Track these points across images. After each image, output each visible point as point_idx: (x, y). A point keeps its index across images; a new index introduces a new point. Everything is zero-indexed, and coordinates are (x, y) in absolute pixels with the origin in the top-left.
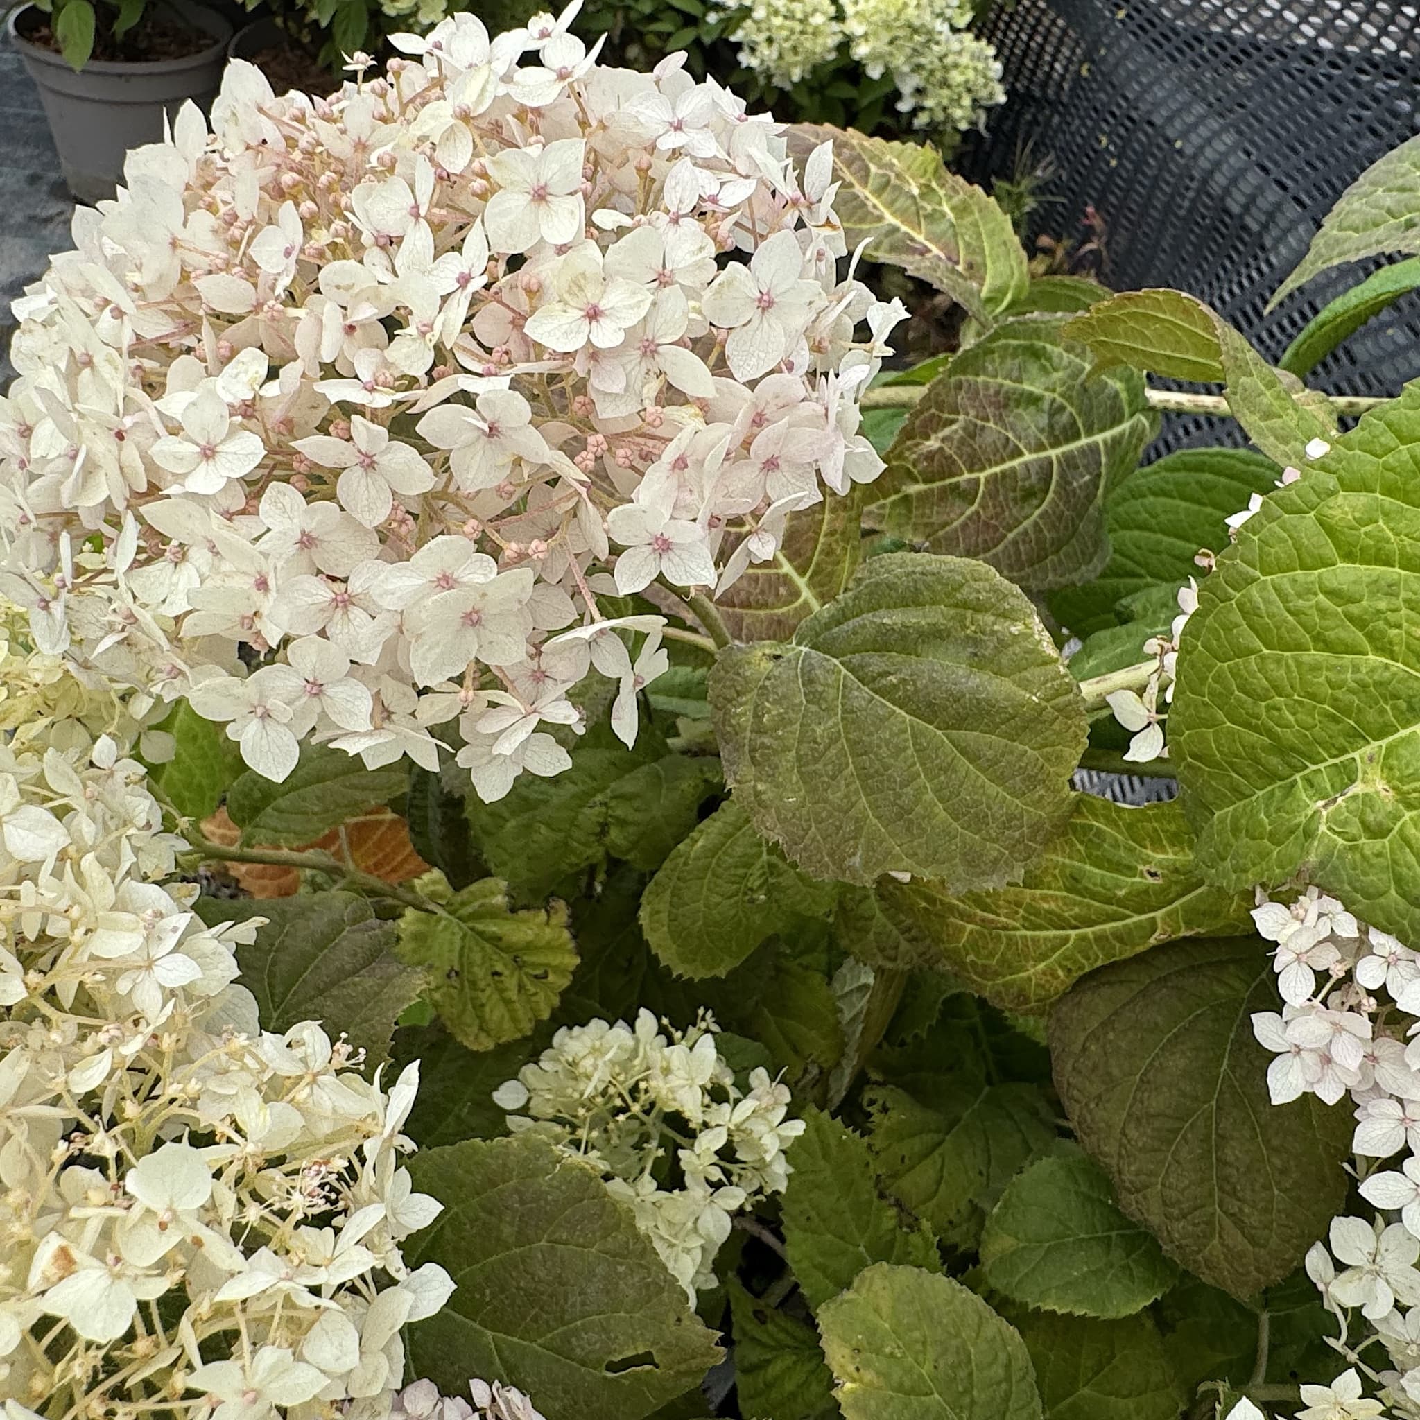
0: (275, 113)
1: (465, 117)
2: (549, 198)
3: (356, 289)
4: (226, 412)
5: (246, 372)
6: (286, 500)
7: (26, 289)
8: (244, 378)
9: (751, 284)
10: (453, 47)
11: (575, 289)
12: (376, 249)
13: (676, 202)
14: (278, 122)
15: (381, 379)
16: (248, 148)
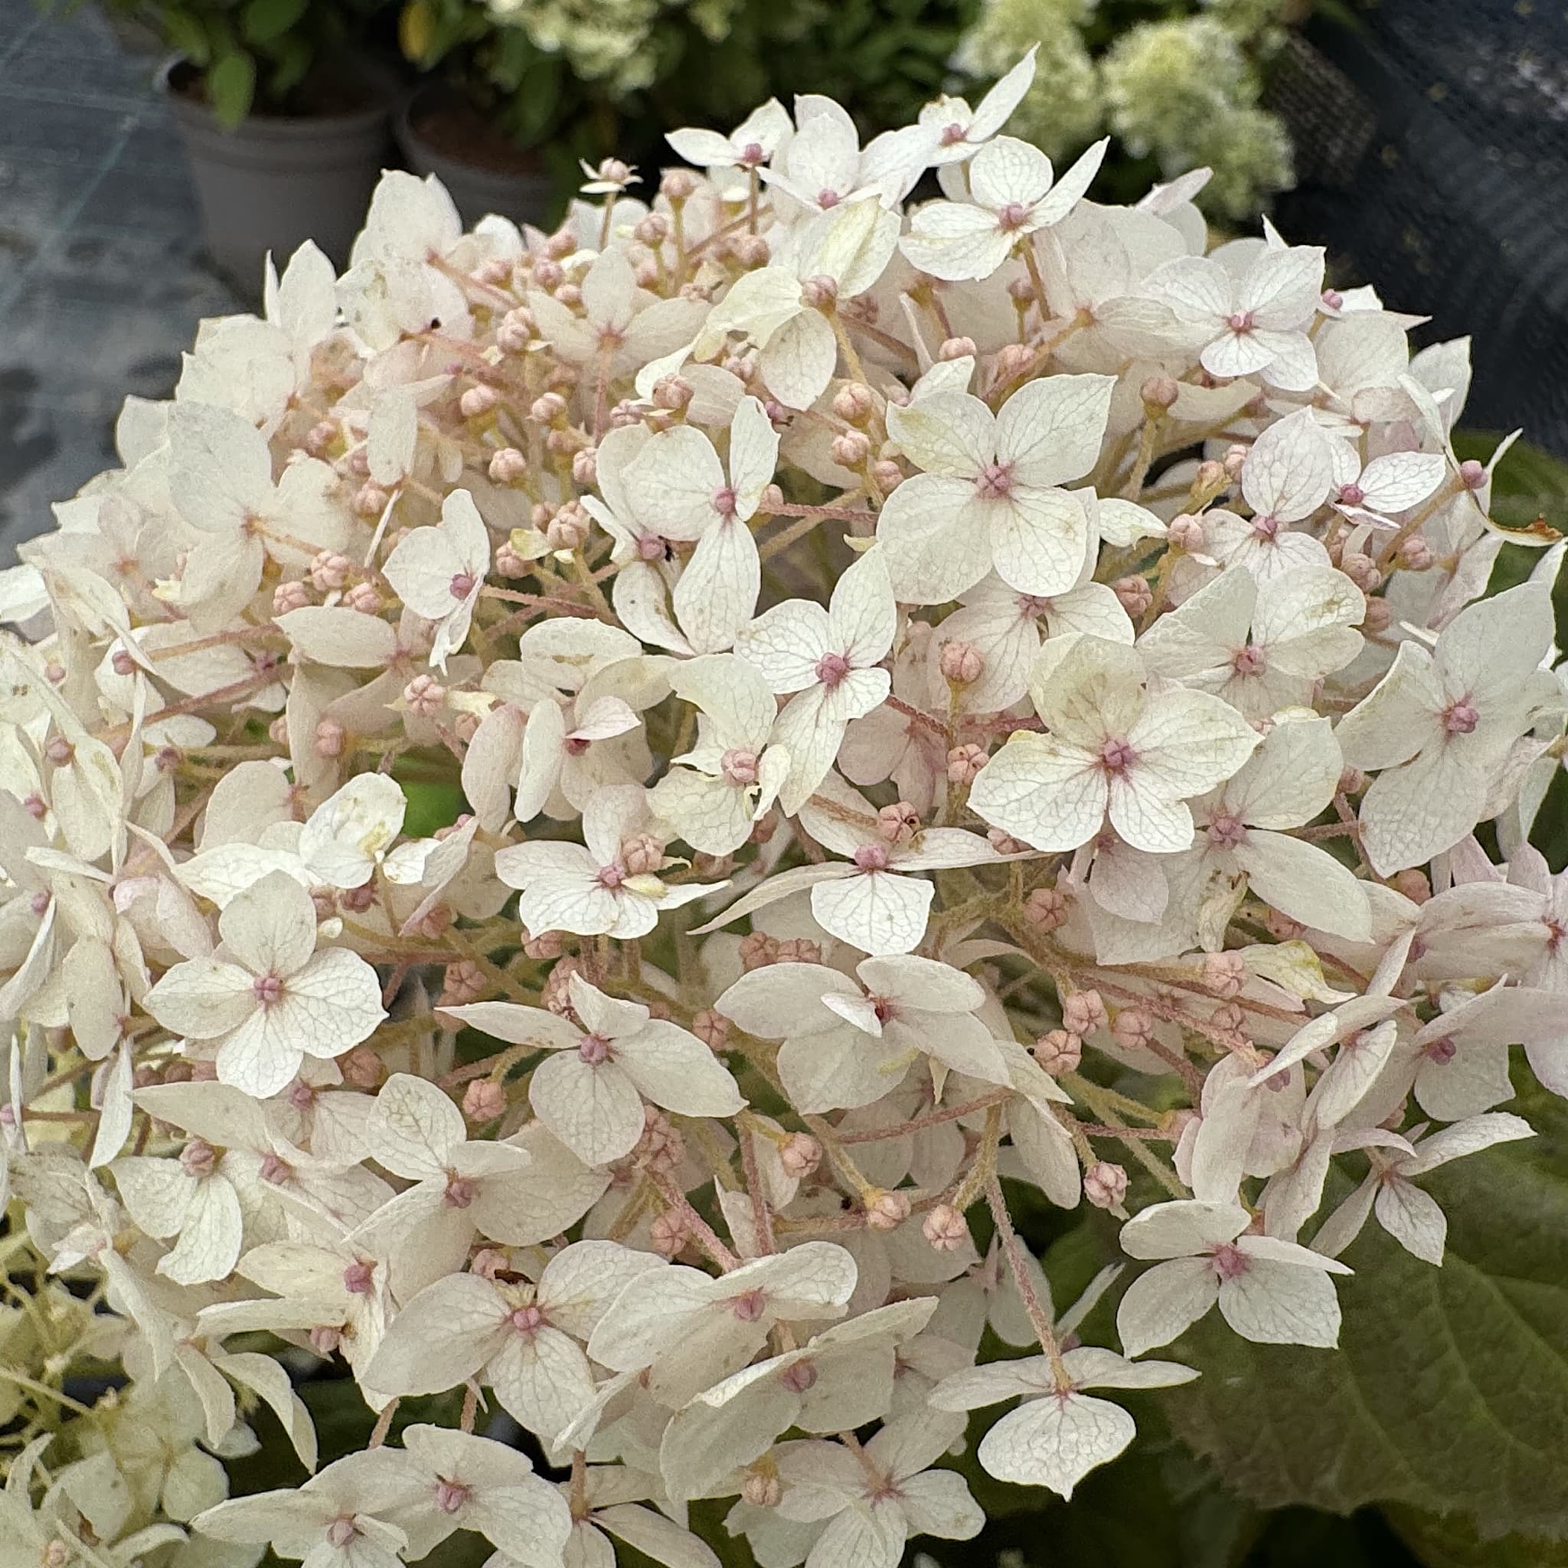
0: (458, 262)
1: (825, 301)
2: (1017, 493)
3: (595, 667)
4: (310, 912)
5: (361, 818)
6: (423, 1110)
7: (21, 549)
8: (356, 833)
9: (1432, 683)
10: (792, 159)
11: (1081, 707)
12: (639, 569)
13: (1270, 498)
14: (463, 281)
15: (637, 858)
16: (404, 337)
